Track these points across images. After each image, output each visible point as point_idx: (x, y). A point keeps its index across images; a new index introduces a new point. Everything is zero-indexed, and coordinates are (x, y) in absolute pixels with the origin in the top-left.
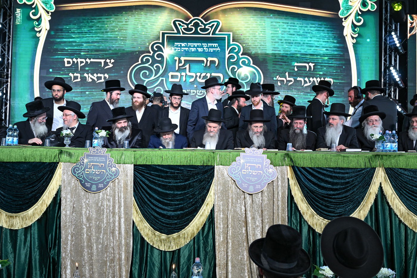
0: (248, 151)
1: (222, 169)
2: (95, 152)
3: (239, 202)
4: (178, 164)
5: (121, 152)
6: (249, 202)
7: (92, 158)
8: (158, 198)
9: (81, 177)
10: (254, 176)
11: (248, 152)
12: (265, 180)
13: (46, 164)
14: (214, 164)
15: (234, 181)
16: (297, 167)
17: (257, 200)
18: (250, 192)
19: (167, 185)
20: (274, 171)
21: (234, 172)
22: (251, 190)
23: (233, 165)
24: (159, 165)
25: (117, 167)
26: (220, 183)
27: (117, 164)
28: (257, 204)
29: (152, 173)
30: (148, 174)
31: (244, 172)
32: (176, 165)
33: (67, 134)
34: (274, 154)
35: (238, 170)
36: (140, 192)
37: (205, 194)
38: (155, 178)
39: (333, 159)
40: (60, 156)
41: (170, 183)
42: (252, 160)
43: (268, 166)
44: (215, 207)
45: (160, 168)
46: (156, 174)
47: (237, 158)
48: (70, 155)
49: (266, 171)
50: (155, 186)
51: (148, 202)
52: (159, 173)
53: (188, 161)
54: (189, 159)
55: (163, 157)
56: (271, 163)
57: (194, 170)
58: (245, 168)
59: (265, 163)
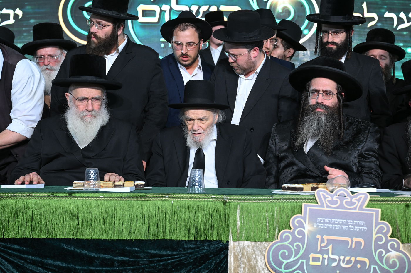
0: (325, 198)
1: (250, 250)
4: (125, 236)
11: (325, 202)
14: (228, 236)
20: (403, 258)
21: (286, 262)
23: (282, 240)
24: (67, 241)
29: (47, 264)
30: (37, 266)
31: (315, 259)
32: (118, 240)
34: (403, 205)
35: (296, 255)
42: (338, 224)
43: (386, 244)
45: (72, 248)
47: (295, 220)
49: (381, 258)
52: (69, 263)
53: (151, 227)
54: (154, 221)
55: (81, 217)
56: (392, 234)
57: (169, 252)
58: (319, 250)
59: (376, 234)
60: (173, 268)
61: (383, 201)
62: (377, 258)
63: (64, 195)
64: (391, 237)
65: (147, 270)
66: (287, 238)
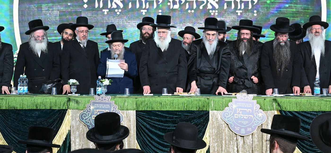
1: (216, 113)
2: (100, 99)
3: (232, 143)
4: (177, 109)
5: (124, 99)
6: (241, 143)
7: (97, 105)
8: (158, 140)
9: (89, 122)
10: (245, 120)
11: (239, 98)
12: (255, 123)
13: (55, 111)
14: (209, 109)
15: (227, 124)
16: (284, 111)
17: (248, 141)
18: (242, 134)
19: (166, 129)
20: (263, 116)
21: (227, 117)
22: (243, 132)
23: (226, 110)
24: (158, 111)
25: (120, 113)
26: (215, 127)
27: (121, 110)
28: (248, 145)
29: (152, 118)
30: (149, 119)
31: (236, 116)
32: (175, 111)
33: (74, 83)
34: (263, 99)
35: (230, 115)
36: (142, 135)
37: (201, 137)
38: (155, 122)
39: (316, 103)
40: (68, 103)
41: (169, 126)
42: (243, 105)
43: (258, 111)
44: (210, 148)
45: (160, 113)
46: (157, 119)
47: (230, 104)
48: (77, 102)
49: (256, 115)
50: (156, 130)
51: (150, 145)
52: (159, 118)
53: (185, 107)
54: (186, 105)
55: (162, 103)
56: (260, 108)
57: (191, 114)
58: (237, 113)
59: (255, 108)
60: (192, 119)
61: (257, 98)
62: (255, 116)
63: (157, 97)
64: (260, 109)
65: (184, 120)
66: (228, 109)
